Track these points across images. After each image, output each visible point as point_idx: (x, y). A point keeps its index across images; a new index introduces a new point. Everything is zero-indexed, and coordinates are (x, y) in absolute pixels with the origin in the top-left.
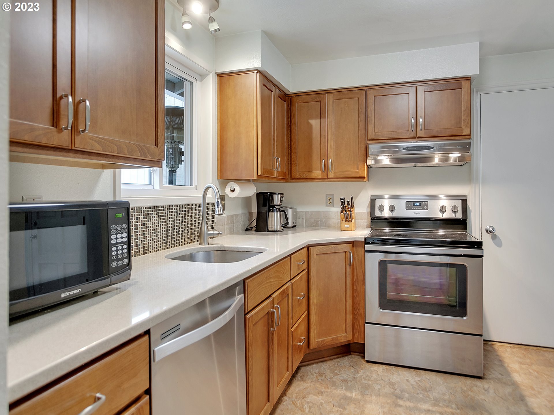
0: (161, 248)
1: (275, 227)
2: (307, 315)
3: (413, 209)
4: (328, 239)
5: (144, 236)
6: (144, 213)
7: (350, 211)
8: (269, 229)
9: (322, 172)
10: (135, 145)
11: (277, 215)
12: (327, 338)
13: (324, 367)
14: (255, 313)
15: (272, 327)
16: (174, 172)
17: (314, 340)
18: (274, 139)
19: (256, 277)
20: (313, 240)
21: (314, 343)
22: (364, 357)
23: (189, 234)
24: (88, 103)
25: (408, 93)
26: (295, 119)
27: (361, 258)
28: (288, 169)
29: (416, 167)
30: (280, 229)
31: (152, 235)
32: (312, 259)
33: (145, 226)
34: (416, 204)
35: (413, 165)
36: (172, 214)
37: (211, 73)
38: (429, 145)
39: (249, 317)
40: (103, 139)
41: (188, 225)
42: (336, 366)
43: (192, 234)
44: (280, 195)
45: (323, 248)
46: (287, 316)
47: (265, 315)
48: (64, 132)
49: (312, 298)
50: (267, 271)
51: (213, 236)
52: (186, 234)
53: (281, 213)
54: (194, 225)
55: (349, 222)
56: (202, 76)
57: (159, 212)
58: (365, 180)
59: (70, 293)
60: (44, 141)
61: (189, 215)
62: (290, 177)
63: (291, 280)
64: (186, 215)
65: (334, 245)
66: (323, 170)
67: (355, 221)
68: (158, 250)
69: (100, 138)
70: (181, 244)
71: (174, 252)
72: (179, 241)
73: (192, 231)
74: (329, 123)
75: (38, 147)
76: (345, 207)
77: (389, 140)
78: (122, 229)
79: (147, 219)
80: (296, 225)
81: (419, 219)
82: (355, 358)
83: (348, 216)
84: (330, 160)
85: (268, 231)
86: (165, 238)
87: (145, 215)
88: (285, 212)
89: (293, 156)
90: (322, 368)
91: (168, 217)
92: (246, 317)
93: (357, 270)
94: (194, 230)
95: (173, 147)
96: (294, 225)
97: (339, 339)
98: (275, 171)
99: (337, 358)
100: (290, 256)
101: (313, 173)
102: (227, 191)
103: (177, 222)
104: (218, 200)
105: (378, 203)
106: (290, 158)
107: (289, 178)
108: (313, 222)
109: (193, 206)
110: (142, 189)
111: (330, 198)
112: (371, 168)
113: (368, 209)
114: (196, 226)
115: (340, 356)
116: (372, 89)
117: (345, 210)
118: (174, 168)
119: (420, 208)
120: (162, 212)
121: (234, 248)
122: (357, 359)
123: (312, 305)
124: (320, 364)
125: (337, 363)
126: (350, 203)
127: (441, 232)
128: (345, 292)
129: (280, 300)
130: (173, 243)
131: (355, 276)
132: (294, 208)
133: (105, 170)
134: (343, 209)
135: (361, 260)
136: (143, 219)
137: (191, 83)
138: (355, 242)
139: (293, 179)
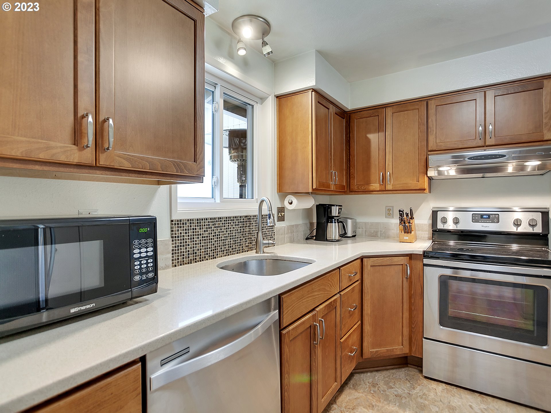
0: (218, 256)
1: (334, 237)
2: (360, 325)
3: (480, 221)
4: (383, 251)
5: (200, 245)
6: (200, 224)
7: (409, 223)
8: (328, 239)
9: (380, 185)
10: (170, 161)
11: (335, 226)
12: (381, 349)
13: (378, 377)
14: (292, 328)
15: (315, 340)
16: (244, 186)
17: (367, 350)
18: (331, 154)
19: (295, 292)
20: (366, 252)
21: (367, 353)
22: (421, 371)
23: (247, 242)
24: (111, 121)
25: (476, 100)
26: (353, 134)
27: (420, 271)
28: (347, 182)
29: (484, 177)
30: (338, 238)
31: (208, 244)
32: (366, 270)
33: (202, 236)
34: (484, 217)
35: (481, 175)
36: (229, 224)
37: (270, 96)
38: (500, 153)
39: (285, 333)
40: (133, 156)
41: (246, 235)
42: (391, 377)
43: (251, 243)
44: (338, 207)
45: (378, 260)
46: (335, 328)
47: (308, 328)
48: (86, 150)
49: (365, 308)
50: (310, 285)
51: (268, 246)
52: (244, 242)
53: (340, 224)
54: (252, 235)
55: (408, 234)
56: (262, 99)
57: (216, 223)
58: (425, 192)
59: (81, 309)
60: (63, 158)
61: (247, 225)
62: (349, 189)
63: (340, 292)
64: (244, 226)
65: (389, 258)
66: (381, 182)
67: (415, 233)
68: (215, 258)
69: (128, 155)
70: (239, 252)
71: (229, 260)
72: (236, 250)
73: (250, 240)
74: (388, 136)
75: (59, 165)
76: (403, 219)
77: (453, 150)
78: (147, 243)
79: (203, 230)
80: (356, 235)
81: (489, 233)
82: (413, 371)
83: (407, 228)
84: (388, 173)
85: (327, 240)
86: (222, 247)
87: (202, 226)
88: (343, 223)
89: (352, 170)
90: (376, 378)
91: (226, 227)
92: (281, 332)
93: (414, 283)
94: (252, 239)
95: (242, 165)
96: (353, 235)
97: (395, 350)
98: (332, 184)
99: (393, 369)
100: (339, 268)
101: (371, 185)
102: (286, 203)
103: (235, 232)
104: (269, 212)
105: (440, 215)
106: (349, 172)
107: (348, 191)
108: (372, 232)
109: (252, 218)
110: (203, 202)
111: (389, 210)
112: (433, 179)
113: (430, 221)
114: (254, 236)
115: (396, 366)
116: (433, 99)
117: (404, 222)
118: (243, 183)
119: (489, 221)
120: (219, 223)
121: (287, 257)
122: (414, 372)
123: (365, 315)
124: (374, 373)
125: (392, 375)
126: (409, 215)
127: (515, 247)
128: (401, 305)
129: (326, 313)
130: (231, 251)
131: (413, 289)
132: (354, 219)
133: (161, 186)
134: (402, 221)
135: (420, 273)
136: (200, 229)
137: (253, 106)
138: (412, 255)
139: (352, 192)
